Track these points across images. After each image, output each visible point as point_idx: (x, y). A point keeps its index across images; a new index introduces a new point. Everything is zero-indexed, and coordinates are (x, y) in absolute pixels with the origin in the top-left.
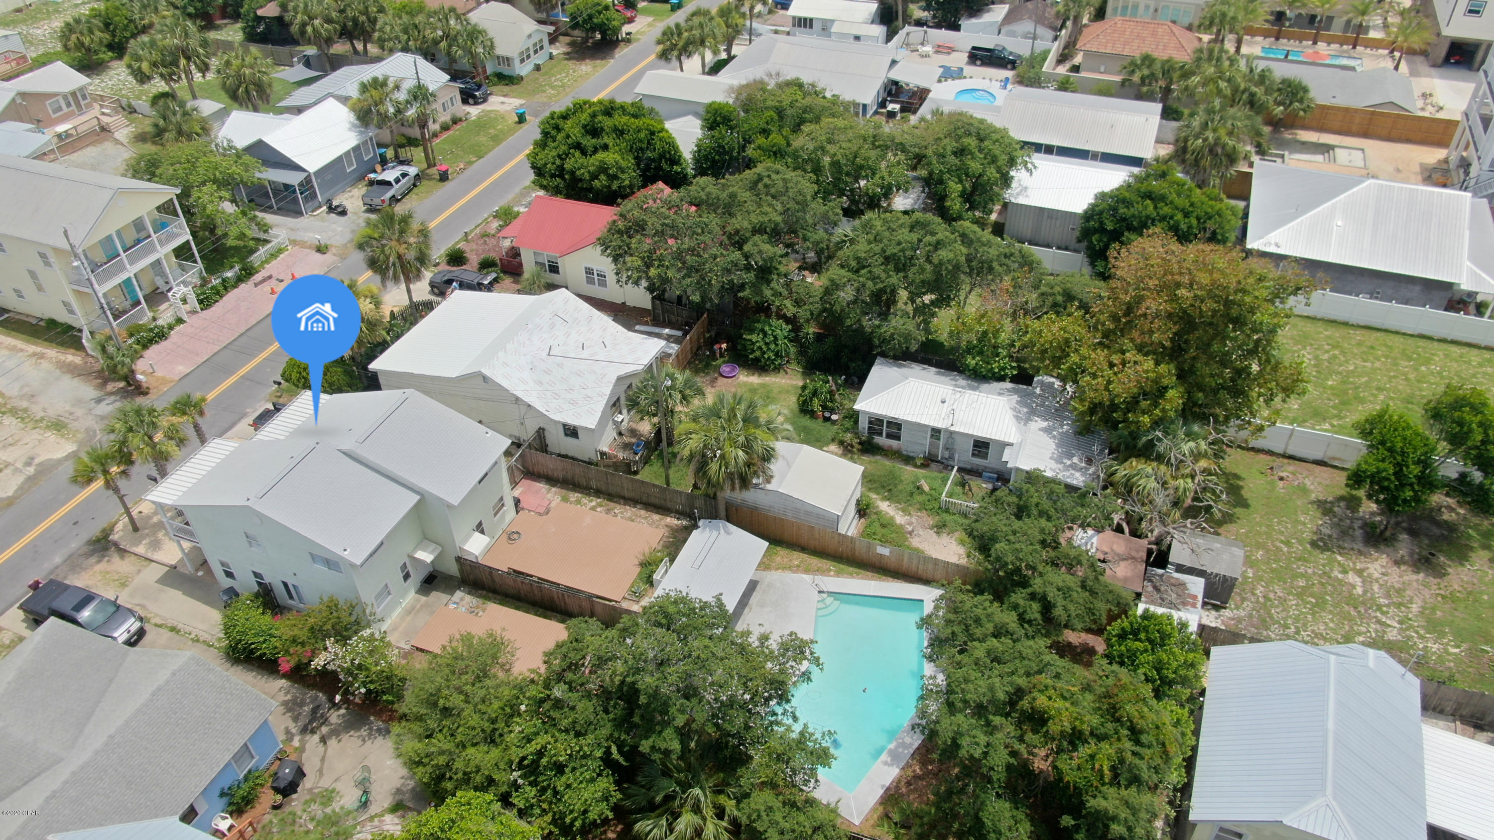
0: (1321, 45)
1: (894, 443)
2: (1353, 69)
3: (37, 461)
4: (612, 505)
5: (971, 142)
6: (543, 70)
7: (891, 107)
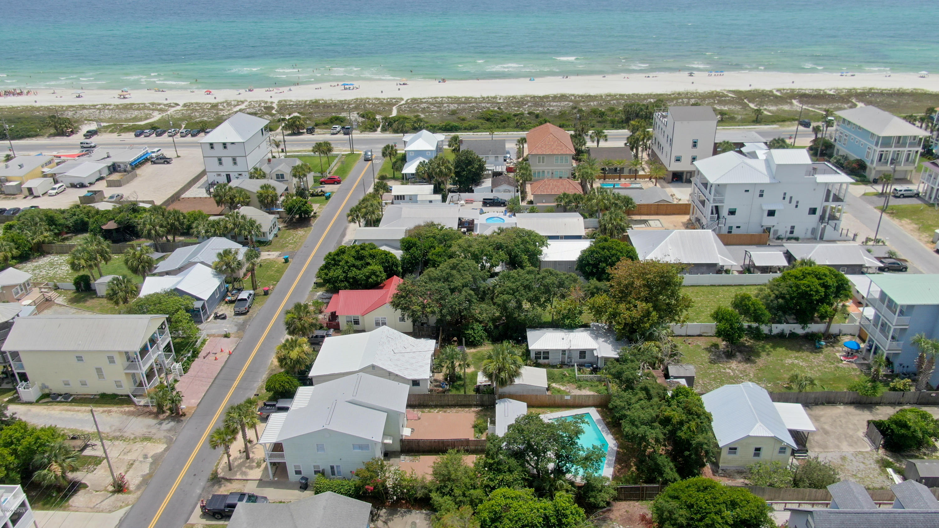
0: (622, 180)
1: (546, 361)
2: (641, 188)
3: (150, 455)
4: (444, 409)
6: (279, 236)
7: (463, 230)
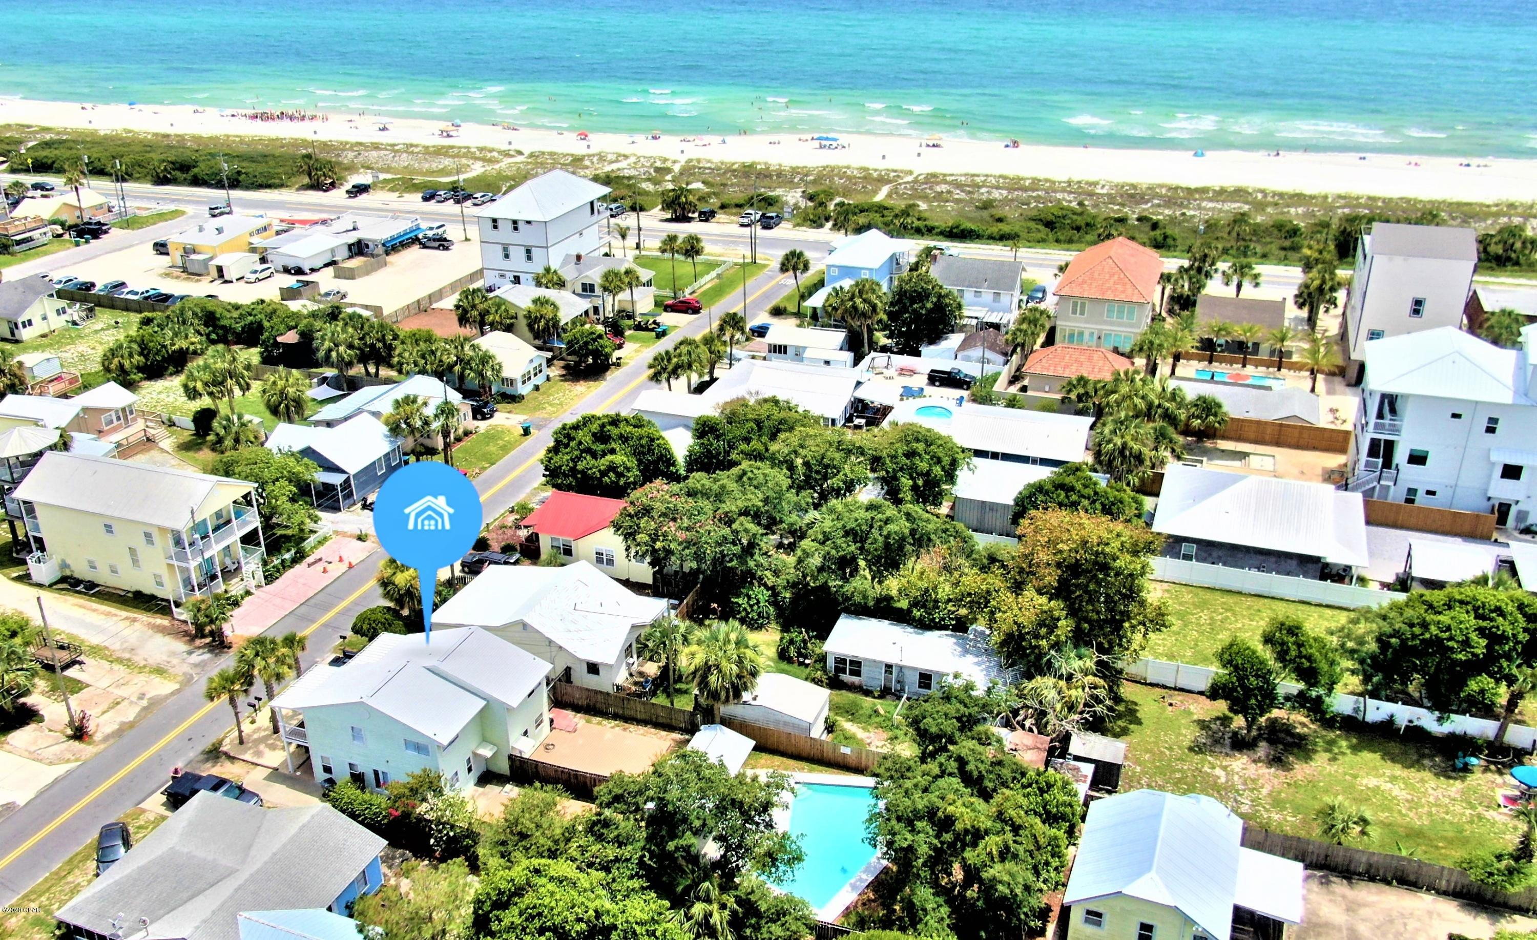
1: (855, 679)
3: (148, 696)
4: (627, 725)
5: (920, 447)
6: (541, 390)
7: (857, 421)
